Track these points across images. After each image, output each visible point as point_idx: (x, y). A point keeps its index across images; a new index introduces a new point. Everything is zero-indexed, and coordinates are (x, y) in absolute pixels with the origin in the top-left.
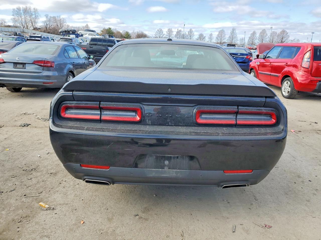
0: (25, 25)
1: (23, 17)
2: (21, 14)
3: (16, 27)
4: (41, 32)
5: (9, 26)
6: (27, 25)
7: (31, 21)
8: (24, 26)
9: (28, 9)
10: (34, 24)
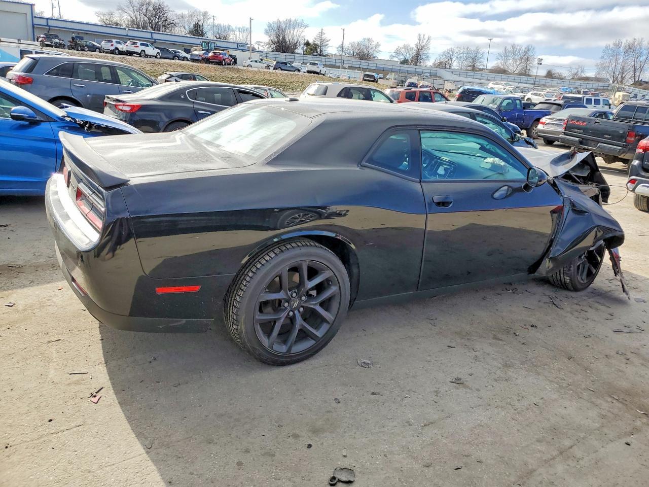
0: (620, 76)
1: (620, 61)
2: (619, 54)
3: (599, 80)
4: (644, 90)
5: (587, 79)
6: (624, 75)
7: (633, 69)
8: (617, 79)
9: (636, 44)
10: (637, 74)
